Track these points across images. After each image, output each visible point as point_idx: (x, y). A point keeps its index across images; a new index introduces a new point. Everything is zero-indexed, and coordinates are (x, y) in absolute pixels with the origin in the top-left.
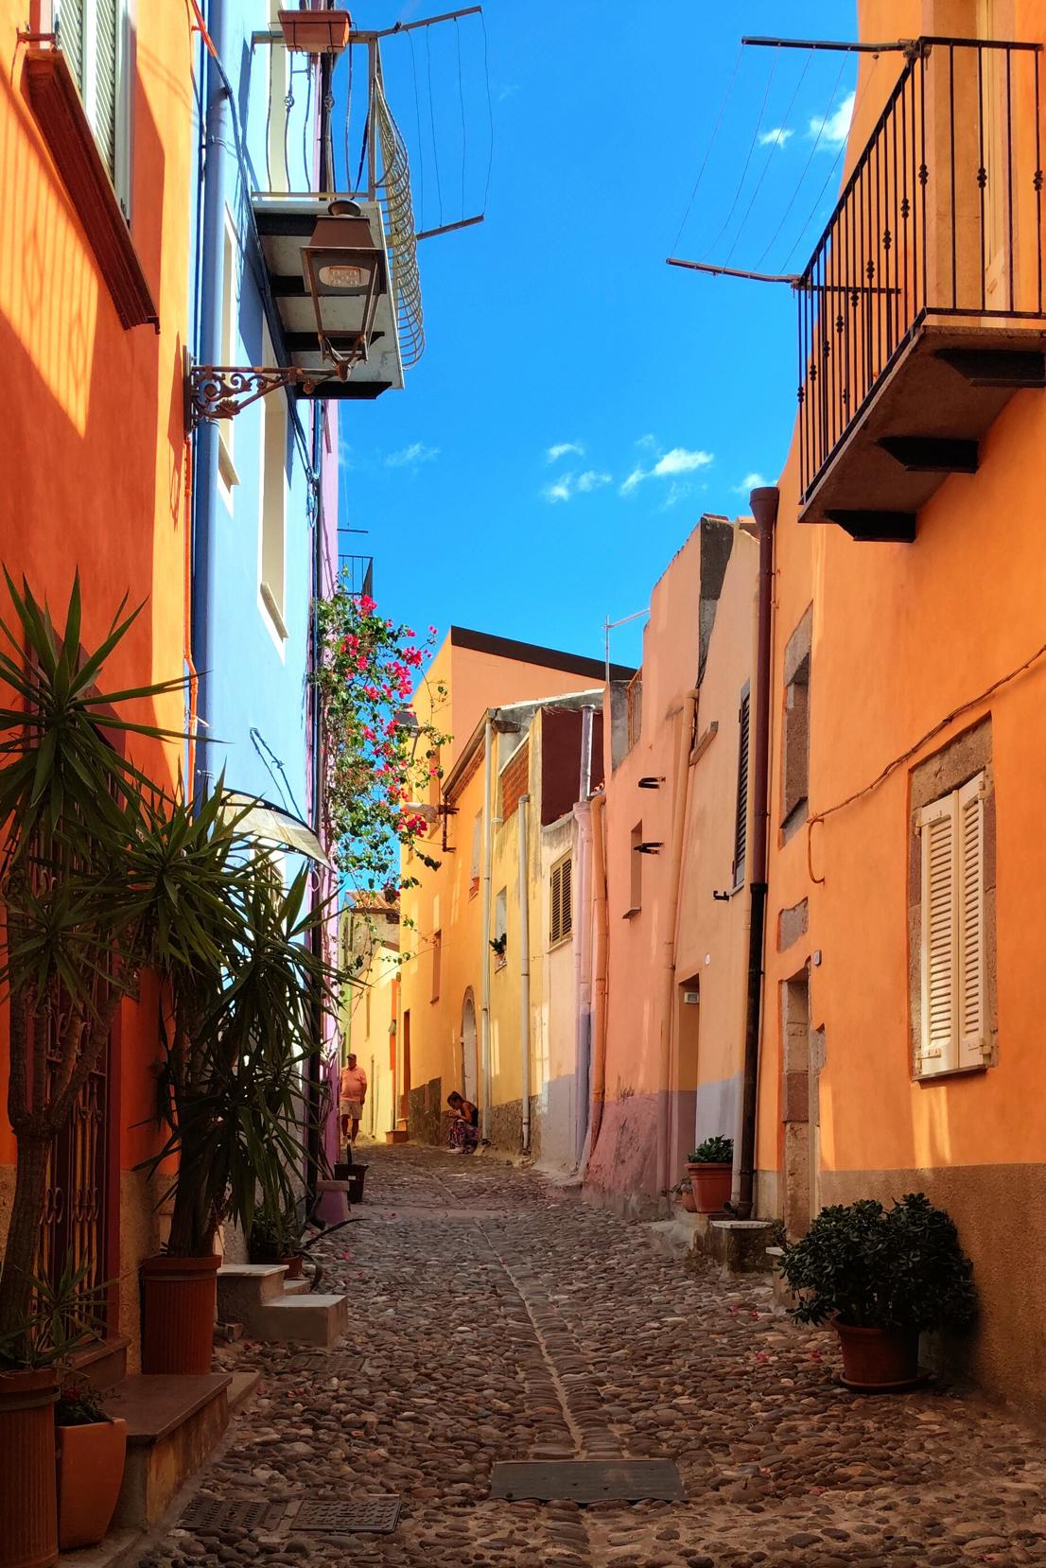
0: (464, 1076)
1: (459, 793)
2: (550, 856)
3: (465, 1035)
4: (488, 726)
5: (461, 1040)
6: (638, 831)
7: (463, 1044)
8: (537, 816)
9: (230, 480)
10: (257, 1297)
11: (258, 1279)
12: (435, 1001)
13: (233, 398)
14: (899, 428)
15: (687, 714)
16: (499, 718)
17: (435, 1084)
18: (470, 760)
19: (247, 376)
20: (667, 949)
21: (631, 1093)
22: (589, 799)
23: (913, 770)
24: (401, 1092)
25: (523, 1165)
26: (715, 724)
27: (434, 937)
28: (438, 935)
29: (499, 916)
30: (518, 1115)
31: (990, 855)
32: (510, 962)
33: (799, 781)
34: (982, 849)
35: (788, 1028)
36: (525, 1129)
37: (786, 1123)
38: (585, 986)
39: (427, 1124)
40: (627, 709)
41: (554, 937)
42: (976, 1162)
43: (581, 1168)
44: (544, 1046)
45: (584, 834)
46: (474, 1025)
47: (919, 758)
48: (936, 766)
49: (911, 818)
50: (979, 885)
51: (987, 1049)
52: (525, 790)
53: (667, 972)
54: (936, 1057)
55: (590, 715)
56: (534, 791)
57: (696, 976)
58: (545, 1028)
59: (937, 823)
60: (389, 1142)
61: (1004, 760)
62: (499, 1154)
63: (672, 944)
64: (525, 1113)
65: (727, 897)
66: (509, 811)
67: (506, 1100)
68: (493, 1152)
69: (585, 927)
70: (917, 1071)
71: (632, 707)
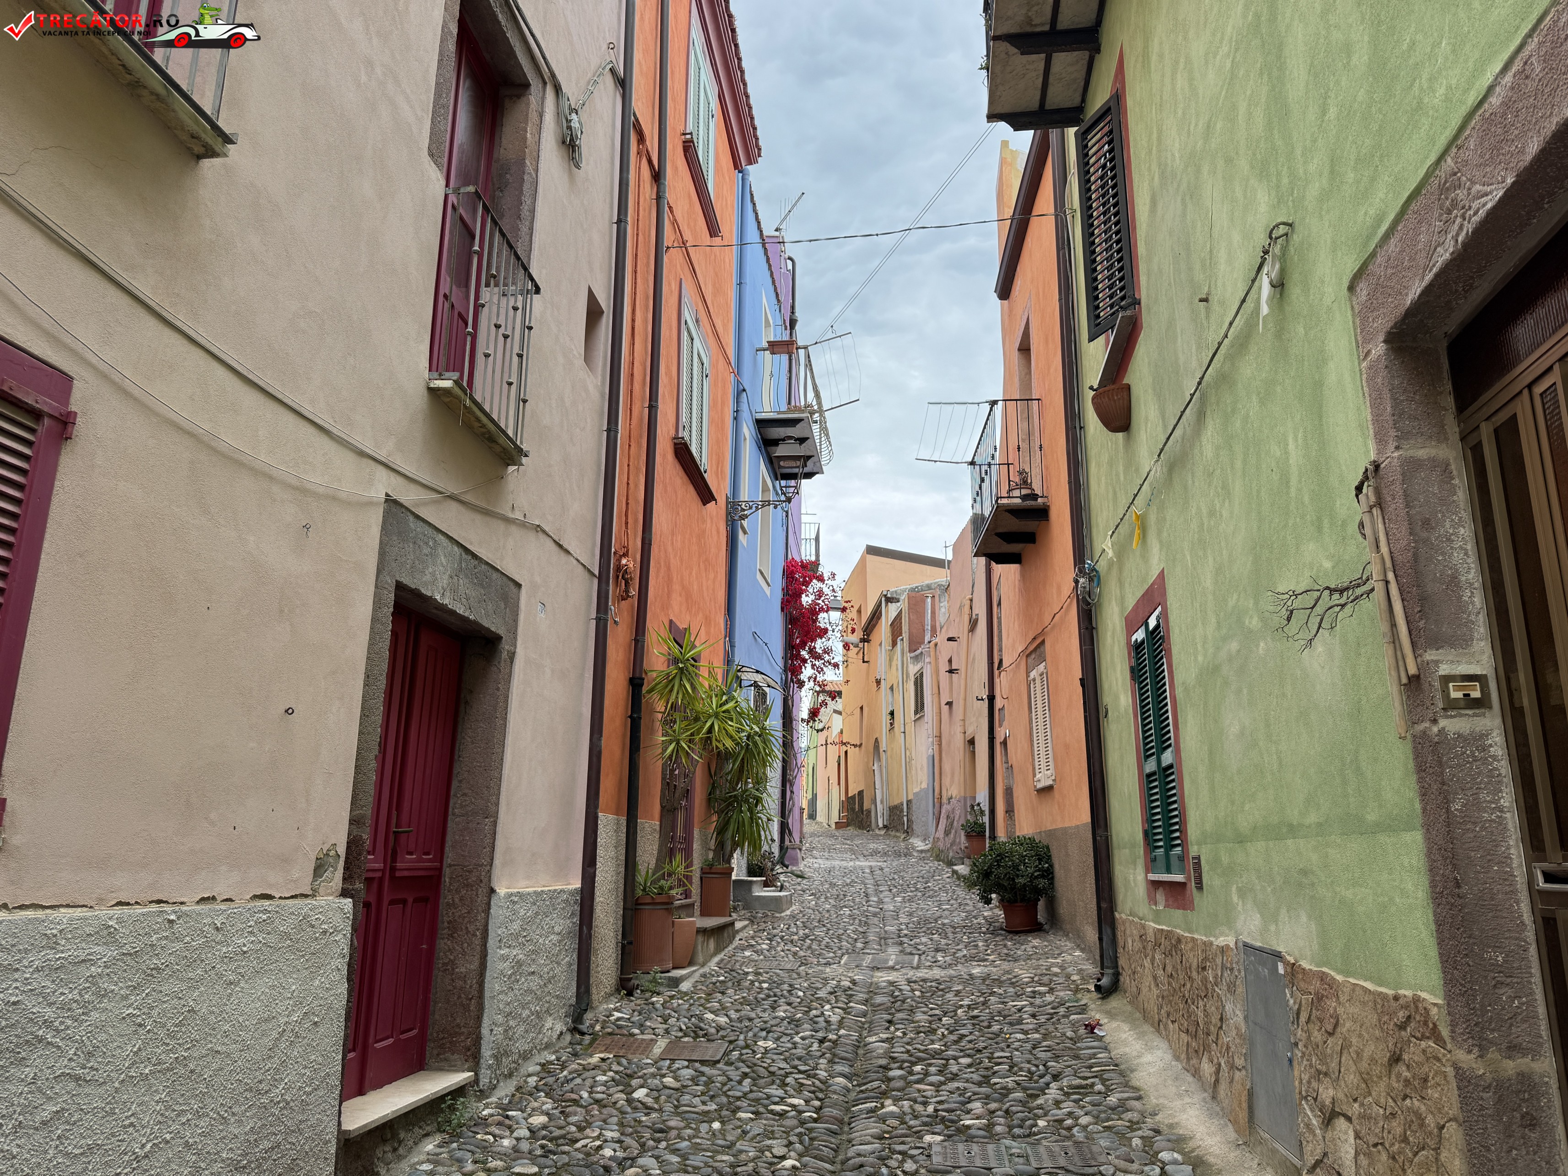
0: (875, 788)
1: (871, 631)
2: (913, 669)
3: (875, 765)
4: (883, 599)
5: (873, 768)
6: (950, 661)
7: (874, 770)
8: (906, 649)
9: (745, 532)
10: (750, 891)
11: (751, 882)
12: (860, 745)
13: (746, 512)
14: (1000, 530)
15: (967, 607)
16: (889, 595)
17: (861, 793)
18: (876, 615)
19: (751, 504)
20: (962, 723)
21: (951, 798)
22: (929, 642)
23: (1027, 656)
24: (843, 798)
25: (904, 840)
26: (977, 615)
27: (859, 709)
28: (862, 708)
29: (890, 699)
30: (902, 811)
31: (1048, 696)
32: (896, 725)
33: (1000, 650)
34: (1046, 693)
35: (1005, 765)
36: (905, 819)
37: (1007, 812)
38: (930, 740)
39: (857, 817)
40: (947, 598)
41: (916, 713)
42: (1054, 827)
43: (931, 839)
44: (913, 772)
45: (927, 660)
46: (879, 760)
47: (1028, 652)
48: (1033, 656)
49: (1028, 676)
50: (1047, 708)
51: (1053, 778)
52: (901, 634)
53: (962, 735)
54: (1039, 781)
55: (929, 600)
56: (905, 635)
57: (973, 738)
58: (913, 762)
59: (1034, 680)
60: (836, 828)
61: (1048, 658)
62: (893, 833)
63: (964, 720)
64: (905, 810)
65: (982, 699)
66: (894, 644)
67: (896, 802)
68: (890, 832)
69: (930, 708)
70: (1035, 786)
71: (949, 597)
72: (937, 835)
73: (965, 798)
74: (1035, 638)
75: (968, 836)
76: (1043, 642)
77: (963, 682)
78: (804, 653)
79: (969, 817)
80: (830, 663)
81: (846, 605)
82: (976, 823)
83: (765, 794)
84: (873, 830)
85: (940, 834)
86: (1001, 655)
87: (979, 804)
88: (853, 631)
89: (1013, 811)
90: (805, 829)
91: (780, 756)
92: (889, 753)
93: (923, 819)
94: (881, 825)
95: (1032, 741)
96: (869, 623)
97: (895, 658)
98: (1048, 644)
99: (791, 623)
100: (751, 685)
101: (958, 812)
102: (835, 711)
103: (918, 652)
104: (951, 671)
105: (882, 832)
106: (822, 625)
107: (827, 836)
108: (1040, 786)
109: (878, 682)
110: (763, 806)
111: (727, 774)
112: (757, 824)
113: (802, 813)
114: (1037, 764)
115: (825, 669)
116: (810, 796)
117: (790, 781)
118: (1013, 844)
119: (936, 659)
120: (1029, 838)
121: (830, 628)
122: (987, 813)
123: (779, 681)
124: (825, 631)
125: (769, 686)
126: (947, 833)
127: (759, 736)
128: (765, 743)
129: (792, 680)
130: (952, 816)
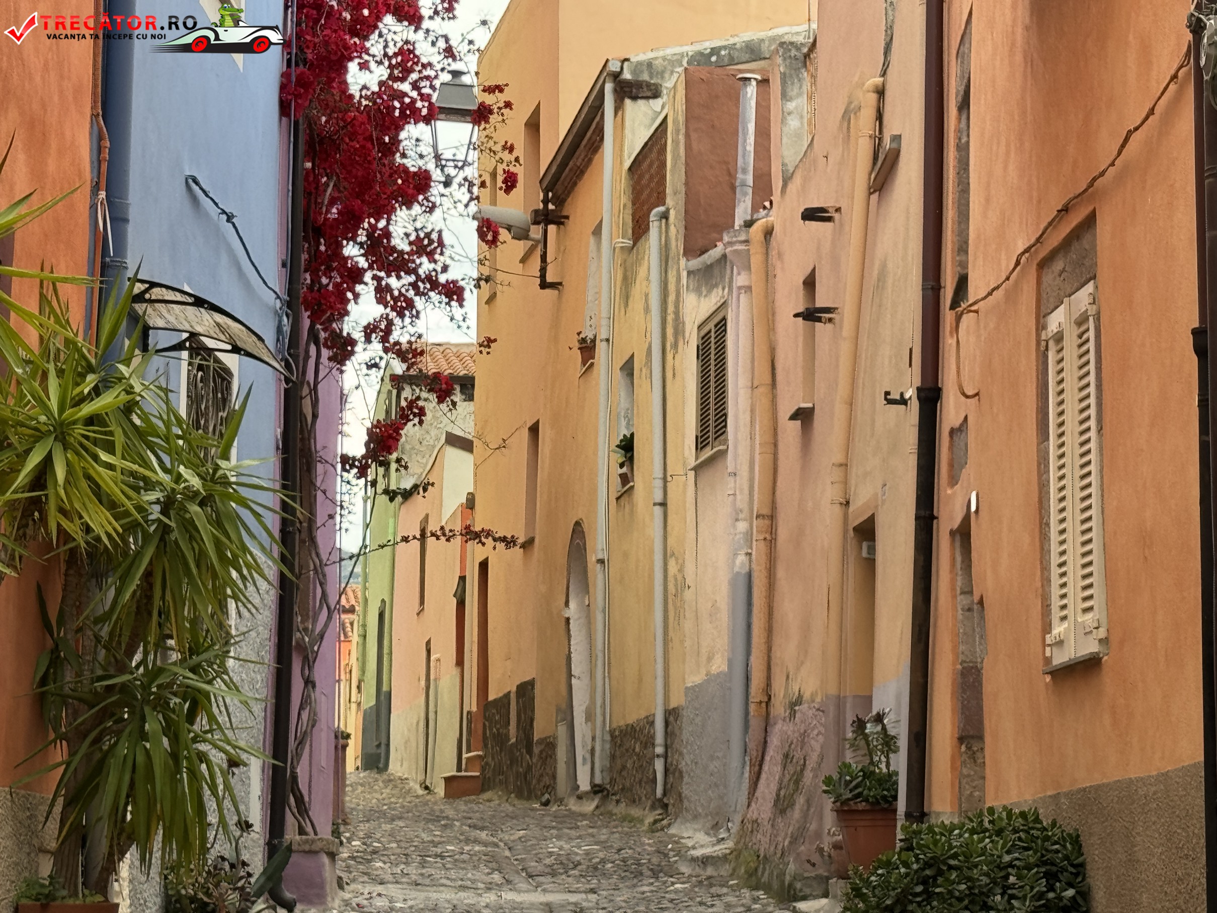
0: (569, 675)
1: (568, 191)
2: (696, 309)
3: (571, 605)
4: (609, 87)
5: (566, 614)
7: (568, 619)
8: (677, 245)
12: (528, 543)
15: (867, 115)
16: (626, 76)
17: (526, 690)
20: (837, 474)
21: (799, 701)
22: (749, 224)
23: (1043, 265)
24: (472, 705)
25: (655, 827)
26: (897, 138)
27: (525, 433)
28: (534, 430)
29: (624, 404)
30: (650, 742)
31: (1099, 387)
32: (639, 482)
33: (963, 248)
34: (1092, 378)
35: (962, 600)
36: (659, 765)
37: (961, 740)
38: (742, 526)
39: (513, 761)
40: (807, 85)
41: (701, 443)
42: (1097, 779)
43: (734, 827)
44: (688, 625)
45: (741, 280)
46: (585, 587)
47: (1044, 252)
48: (1059, 265)
49: (1041, 326)
50: (1092, 423)
51: (1102, 633)
52: (661, 199)
53: (837, 510)
54: (1060, 643)
55: (751, 90)
56: (674, 201)
57: (871, 520)
58: (688, 595)
59: (1059, 338)
60: (447, 795)
61: (1104, 272)
62: (621, 809)
63: (844, 466)
64: (659, 738)
65: (903, 401)
66: (640, 229)
67: (632, 716)
68: (611, 807)
69: (744, 432)
70: (1048, 661)
71: (814, 83)
72: (753, 814)
73: (840, 702)
74: (1065, 210)
75: (844, 812)
76: (1090, 221)
77: (845, 348)
78: (351, 250)
79: (849, 757)
80: (434, 284)
81: (489, 99)
82: (867, 774)
83: (218, 683)
84: (561, 801)
85: (763, 808)
86: (964, 265)
87: (879, 718)
88: (510, 182)
89: (980, 738)
90: (351, 800)
91: (271, 568)
92: (614, 568)
93: (713, 766)
94: (584, 785)
95: (1044, 526)
96: (563, 165)
97: (642, 272)
98: (1104, 229)
99: (311, 153)
100: (179, 347)
101: (816, 744)
102: (454, 440)
103: (715, 253)
104: (811, 315)
105: (589, 806)
106: (412, 164)
107: (417, 819)
108: (1060, 658)
109: (587, 348)
110: (212, 718)
111: (101, 620)
112: (194, 775)
113: (340, 749)
114: (1055, 592)
115: (419, 302)
116: (369, 700)
117: (302, 649)
118: (973, 832)
119: (768, 276)
120: (1023, 815)
121: (437, 175)
122: (903, 743)
123: (270, 339)
124: (422, 181)
125: (236, 350)
126: (782, 806)
127: (202, 504)
128: (218, 523)
129: (313, 336)
130: (798, 755)
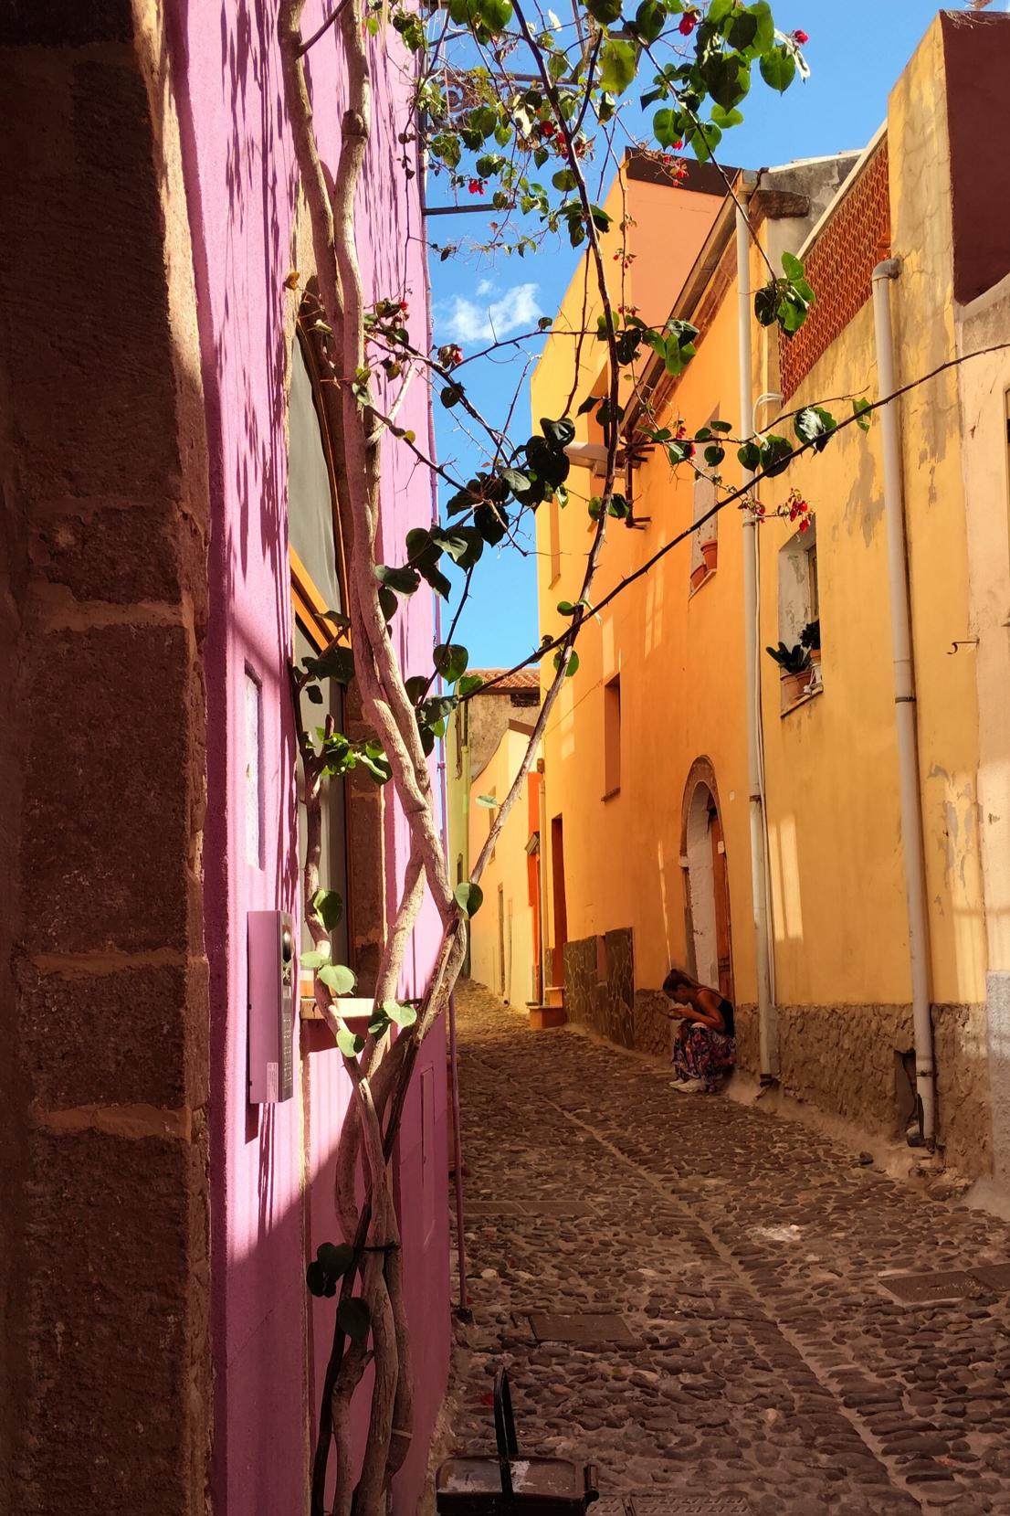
0: (690, 930)
3: (689, 852)
5: (683, 862)
7: (686, 870)
12: (611, 795)
16: (764, 186)
17: (621, 939)
27: (603, 690)
28: (613, 686)
